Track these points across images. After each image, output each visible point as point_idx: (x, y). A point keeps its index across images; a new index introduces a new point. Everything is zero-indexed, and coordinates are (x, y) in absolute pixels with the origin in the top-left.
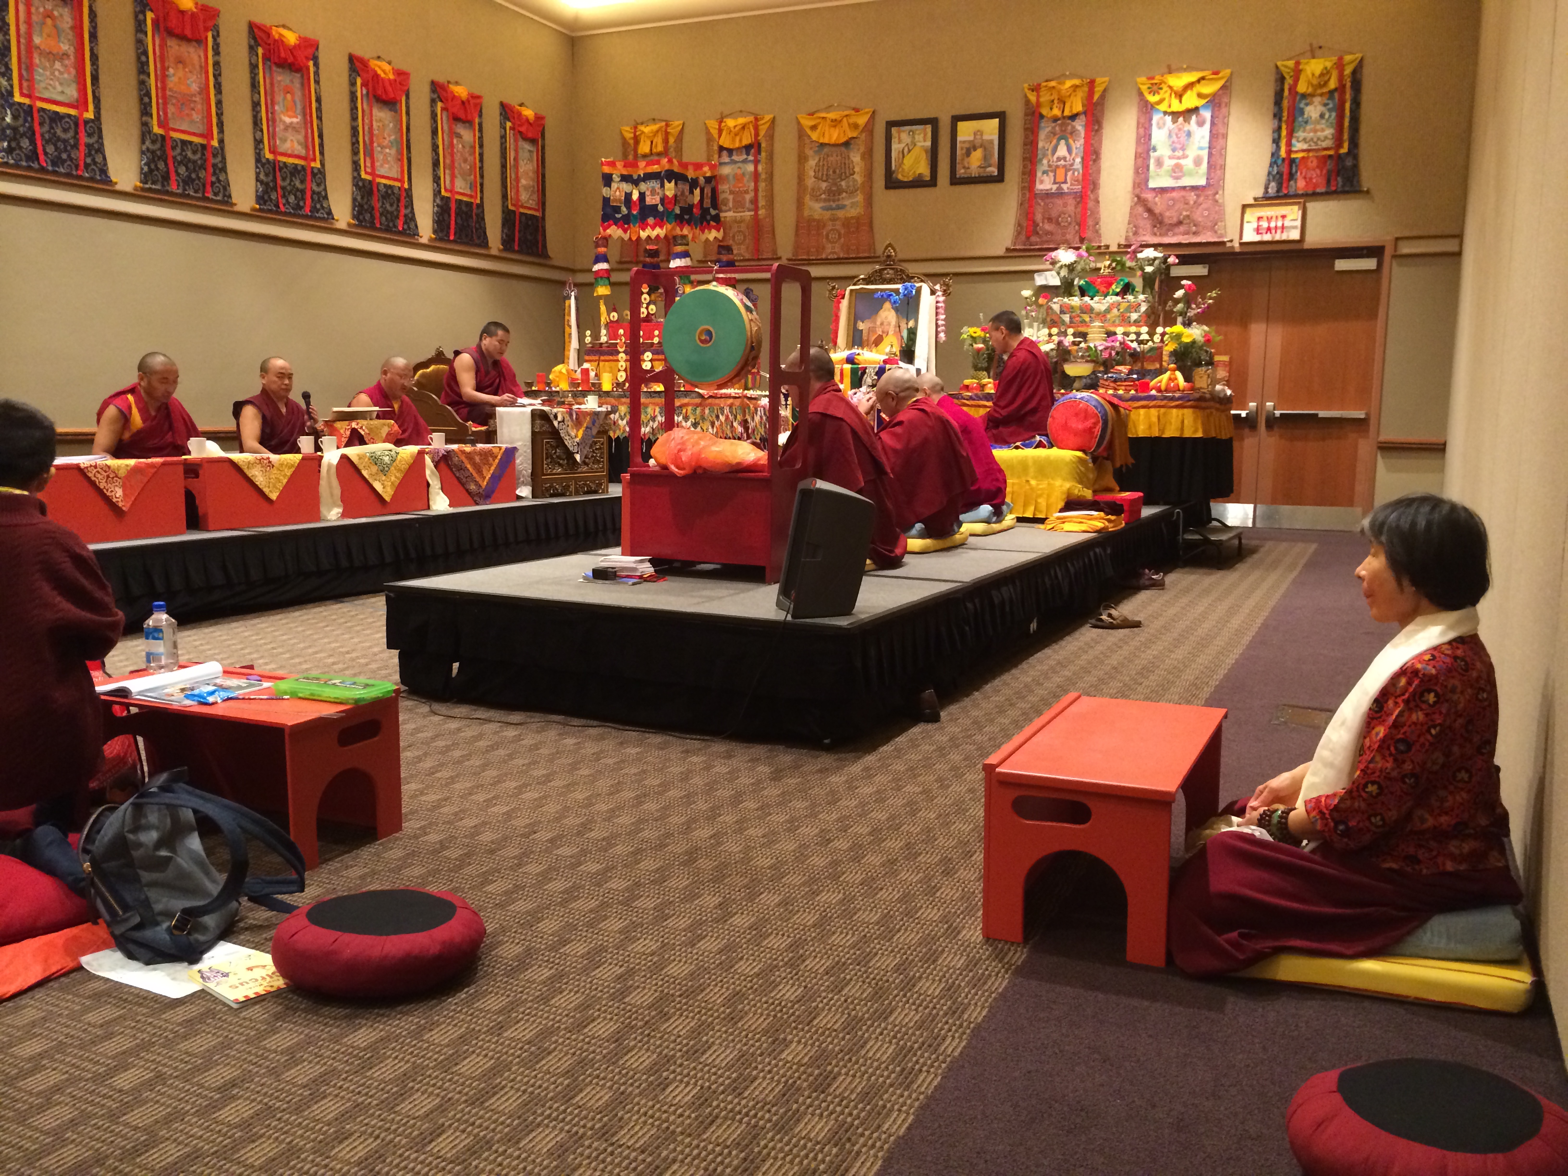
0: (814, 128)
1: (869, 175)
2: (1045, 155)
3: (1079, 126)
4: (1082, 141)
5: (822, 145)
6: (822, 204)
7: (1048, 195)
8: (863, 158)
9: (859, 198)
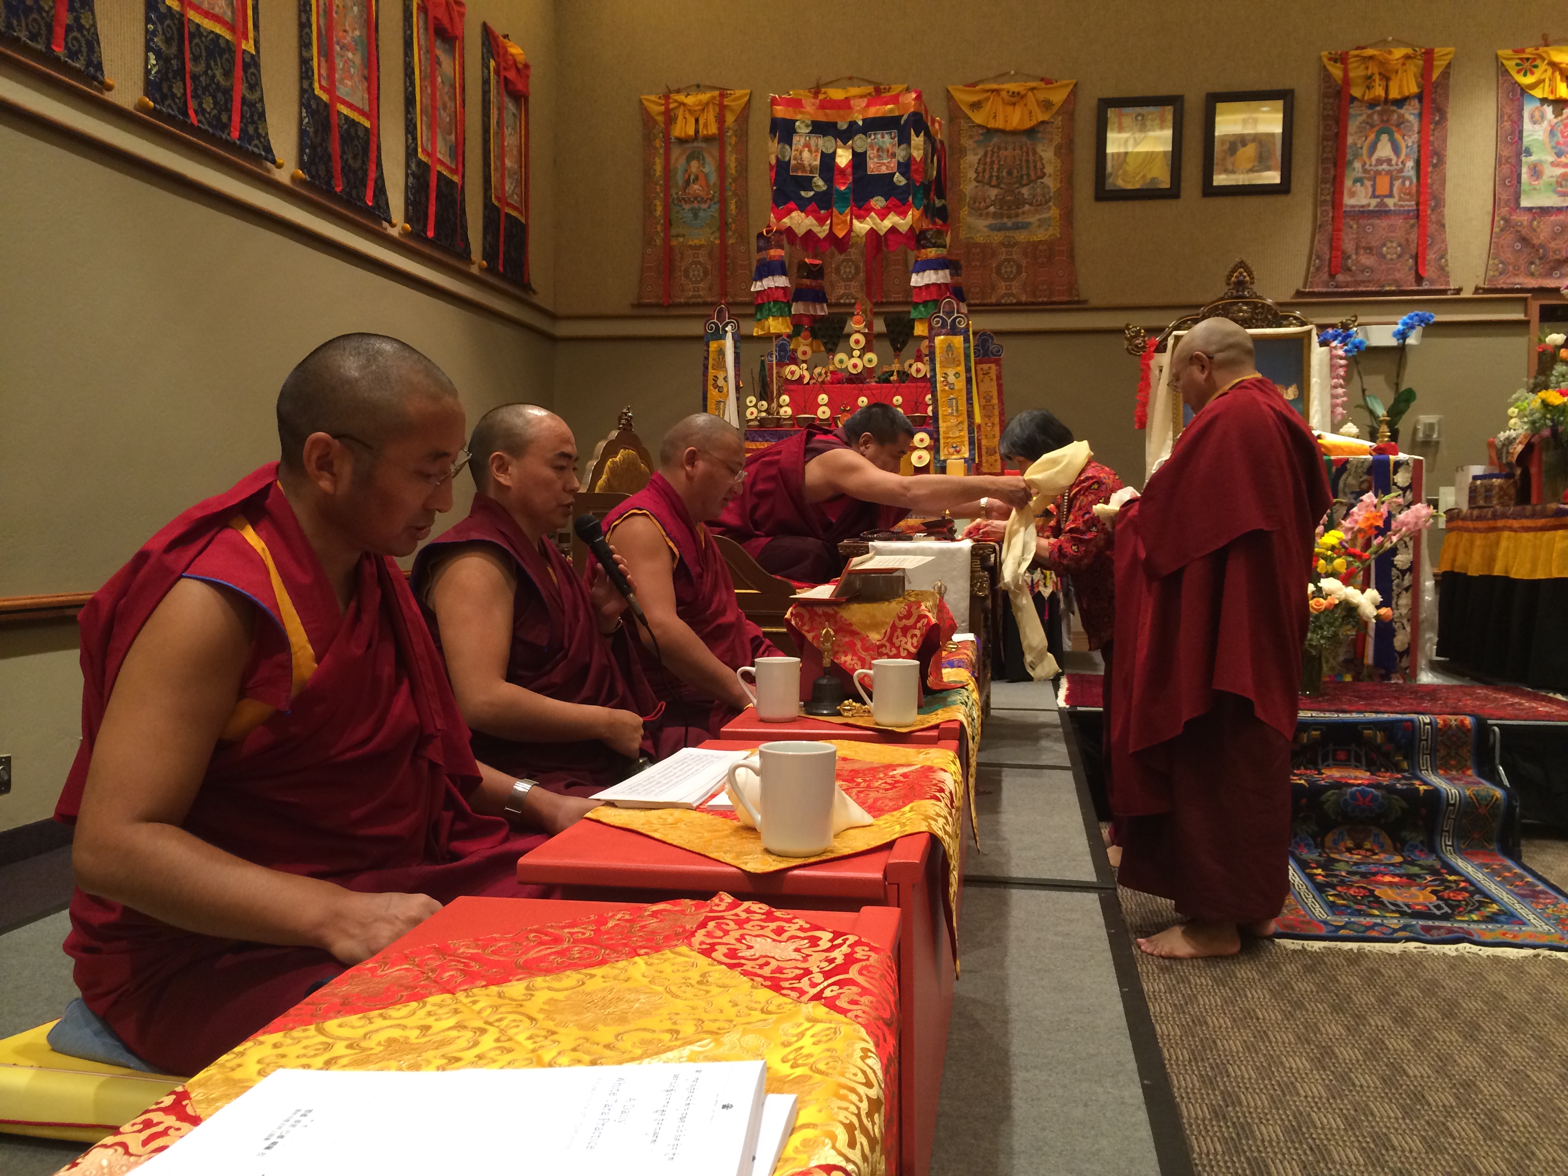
0: (976, 106)
1: (1068, 178)
2: (1357, 156)
3: (1410, 113)
4: (1415, 137)
5: (990, 132)
6: (990, 221)
7: (1363, 214)
8: (1058, 152)
9: (1053, 212)
